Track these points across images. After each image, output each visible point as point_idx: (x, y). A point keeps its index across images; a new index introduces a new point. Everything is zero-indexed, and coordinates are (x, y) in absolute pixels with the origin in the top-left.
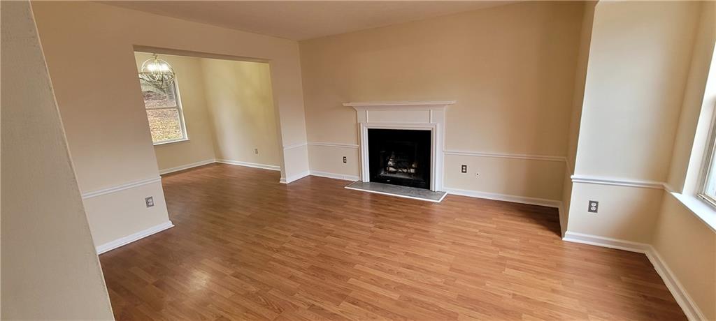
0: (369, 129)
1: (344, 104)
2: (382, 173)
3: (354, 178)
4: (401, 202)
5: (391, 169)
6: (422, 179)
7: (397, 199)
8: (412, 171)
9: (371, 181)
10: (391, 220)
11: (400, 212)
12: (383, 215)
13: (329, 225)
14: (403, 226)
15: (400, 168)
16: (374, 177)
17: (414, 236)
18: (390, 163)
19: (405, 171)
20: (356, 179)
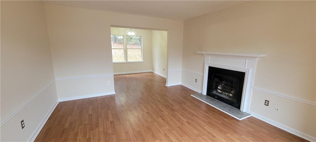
0: (209, 67)
1: (198, 52)
2: (214, 92)
3: (199, 91)
4: (214, 111)
5: (219, 91)
6: (236, 102)
7: (213, 109)
8: (231, 95)
9: (207, 95)
10: (199, 121)
11: (209, 117)
12: (197, 116)
13: (166, 112)
14: (203, 128)
15: (224, 91)
16: (209, 93)
17: (204, 137)
18: (219, 87)
19: (227, 94)
20: (200, 92)
